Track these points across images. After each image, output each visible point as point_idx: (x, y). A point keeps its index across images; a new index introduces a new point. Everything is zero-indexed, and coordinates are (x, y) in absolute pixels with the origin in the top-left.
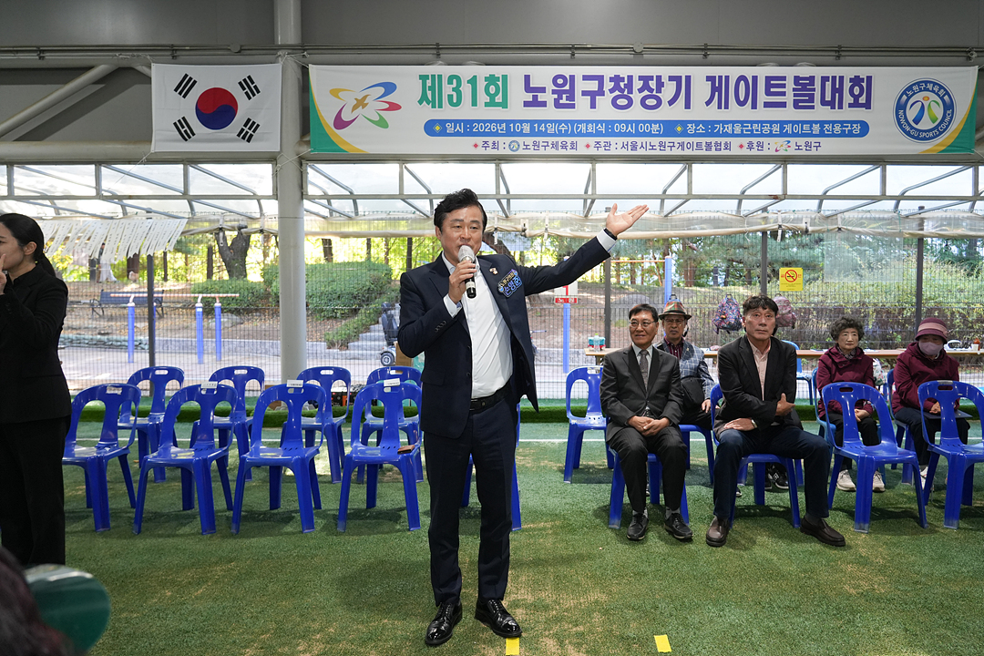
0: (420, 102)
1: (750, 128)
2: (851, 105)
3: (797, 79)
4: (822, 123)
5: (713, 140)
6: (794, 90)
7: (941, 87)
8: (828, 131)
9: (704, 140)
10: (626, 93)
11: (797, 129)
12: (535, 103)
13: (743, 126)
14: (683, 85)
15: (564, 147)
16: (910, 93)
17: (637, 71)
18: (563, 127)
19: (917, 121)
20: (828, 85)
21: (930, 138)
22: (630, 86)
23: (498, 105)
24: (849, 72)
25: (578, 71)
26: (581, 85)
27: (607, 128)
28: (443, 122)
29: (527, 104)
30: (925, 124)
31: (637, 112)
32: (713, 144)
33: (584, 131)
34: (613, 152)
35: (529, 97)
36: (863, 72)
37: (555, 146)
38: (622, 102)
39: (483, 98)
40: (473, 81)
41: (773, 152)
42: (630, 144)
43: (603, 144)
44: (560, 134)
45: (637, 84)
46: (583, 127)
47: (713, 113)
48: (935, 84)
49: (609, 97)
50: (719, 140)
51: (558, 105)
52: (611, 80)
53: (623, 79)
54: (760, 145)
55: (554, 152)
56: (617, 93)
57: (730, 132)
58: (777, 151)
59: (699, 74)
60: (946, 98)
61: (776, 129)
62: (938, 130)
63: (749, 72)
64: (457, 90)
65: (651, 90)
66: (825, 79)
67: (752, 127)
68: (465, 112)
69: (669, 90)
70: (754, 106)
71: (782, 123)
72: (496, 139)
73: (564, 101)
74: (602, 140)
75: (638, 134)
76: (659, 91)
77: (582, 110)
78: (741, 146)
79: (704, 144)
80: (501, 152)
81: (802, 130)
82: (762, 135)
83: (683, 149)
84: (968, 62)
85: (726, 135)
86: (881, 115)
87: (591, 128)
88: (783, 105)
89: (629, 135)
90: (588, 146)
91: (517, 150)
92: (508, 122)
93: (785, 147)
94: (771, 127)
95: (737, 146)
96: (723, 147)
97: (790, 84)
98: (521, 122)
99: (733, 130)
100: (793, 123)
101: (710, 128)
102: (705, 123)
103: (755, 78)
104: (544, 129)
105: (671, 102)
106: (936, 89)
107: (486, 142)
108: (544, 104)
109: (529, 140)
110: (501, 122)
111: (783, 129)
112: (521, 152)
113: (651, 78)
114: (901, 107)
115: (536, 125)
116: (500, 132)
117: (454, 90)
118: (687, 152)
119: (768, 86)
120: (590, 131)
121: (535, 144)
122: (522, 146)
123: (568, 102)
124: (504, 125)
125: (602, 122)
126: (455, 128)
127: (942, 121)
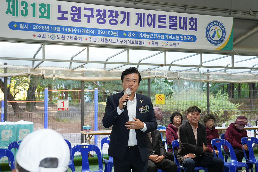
0: (7, 12)
1: (152, 36)
2: (190, 29)
3: (170, 17)
4: (180, 36)
5: (138, 40)
6: (169, 21)
7: (221, 24)
8: (182, 39)
9: (135, 40)
10: (103, 17)
11: (171, 37)
12: (62, 18)
13: (150, 35)
14: (127, 16)
15: (76, 39)
16: (211, 26)
17: (108, 8)
18: (75, 30)
19: (213, 37)
20: (182, 20)
21: (218, 44)
22: (104, 14)
23: (45, 17)
24: (189, 16)
25: (83, 6)
26: (83, 12)
27: (95, 32)
28: (18, 23)
29: (59, 18)
30: (216, 38)
31: (107, 26)
32: (138, 42)
33: (85, 32)
34: (97, 42)
35: (60, 15)
36: (194, 16)
37: (71, 38)
38: (101, 21)
39: (38, 13)
40: (33, 5)
41: (161, 46)
42: (104, 39)
43: (93, 39)
44: (74, 33)
45: (108, 14)
46: (84, 31)
47: (138, 29)
48: (219, 23)
49: (96, 18)
50: (141, 40)
51: (73, 20)
52: (97, 11)
53: (101, 11)
54: (157, 43)
55: (71, 41)
56: (99, 17)
57: (145, 37)
58: (163, 46)
59: (133, 12)
60: (223, 28)
61: (163, 37)
62: (221, 41)
63: (152, 12)
64: (25, 8)
65: (113, 17)
66: (180, 18)
67: (153, 35)
68: (29, 19)
69: (121, 18)
70: (154, 27)
71: (165, 35)
72: (44, 33)
73: (76, 18)
74: (93, 37)
75: (108, 35)
76: (117, 17)
77: (84, 23)
78: (149, 43)
79: (135, 42)
80: (47, 39)
81: (172, 38)
82: (157, 39)
83: (126, 43)
84: (230, 16)
85: (143, 38)
86: (200, 33)
87: (88, 32)
88: (165, 27)
89: (104, 35)
90: (86, 39)
91: (54, 39)
92: (50, 26)
93: (166, 44)
94: (161, 36)
95: (148, 43)
96: (142, 43)
97: (168, 19)
98: (56, 26)
99: (146, 36)
100: (169, 35)
101: (137, 35)
102: (135, 33)
103: (154, 15)
104: (67, 30)
105: (122, 23)
106: (219, 25)
107: (39, 34)
108: (67, 19)
109: (60, 35)
110: (46, 25)
111: (165, 37)
112: (56, 40)
113: (113, 11)
114: (207, 31)
115: (63, 28)
116: (46, 30)
117: (24, 8)
118: (128, 44)
119: (160, 19)
120: (87, 33)
121: (63, 37)
122: (56, 37)
123: (78, 19)
124: (48, 27)
125: (92, 29)
126: (24, 26)
127: (222, 37)
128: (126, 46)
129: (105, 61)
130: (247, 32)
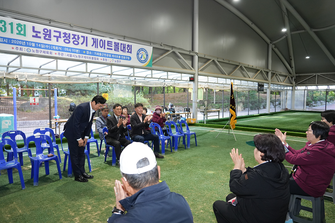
1: (103, 55)
2: (127, 52)
3: (115, 43)
4: (121, 56)
5: (94, 57)
6: (114, 46)
7: (146, 51)
8: (122, 58)
9: (91, 56)
10: (68, 38)
11: (115, 56)
12: (36, 36)
14: (85, 40)
15: (48, 53)
16: (140, 51)
17: (72, 32)
18: (47, 47)
19: (141, 58)
20: (122, 45)
21: (144, 63)
22: (69, 36)
23: (22, 35)
24: (127, 43)
25: (53, 29)
26: (53, 34)
27: (62, 49)
29: (33, 36)
30: (143, 59)
31: (71, 45)
33: (54, 48)
34: (64, 57)
35: (34, 34)
36: (130, 44)
37: (44, 52)
38: (67, 41)
39: (15, 31)
40: (11, 24)
41: (109, 62)
42: (69, 55)
43: (61, 54)
44: (46, 48)
45: (72, 37)
46: (54, 47)
47: (93, 49)
48: (145, 49)
49: (62, 39)
50: (95, 57)
51: (45, 38)
52: (63, 33)
53: (67, 34)
54: (106, 60)
55: (44, 54)
56: (65, 38)
59: (90, 37)
60: (147, 53)
61: (110, 56)
62: (145, 61)
63: (103, 39)
65: (76, 39)
66: (121, 44)
68: (8, 35)
69: (81, 40)
70: (104, 49)
71: (112, 54)
72: (21, 47)
73: (47, 37)
74: (61, 52)
75: (72, 52)
76: (78, 40)
77: (53, 41)
78: (101, 59)
79: (91, 58)
80: (23, 52)
82: (106, 57)
83: (85, 58)
84: (150, 46)
85: (97, 56)
86: (133, 55)
88: (112, 49)
89: (69, 52)
90: (56, 54)
91: (30, 52)
92: (26, 42)
93: (112, 61)
95: (100, 59)
96: (96, 59)
97: (113, 44)
98: (32, 42)
99: (99, 55)
100: (114, 55)
101: (93, 53)
102: (92, 51)
103: (105, 41)
104: (40, 46)
105: (82, 44)
106: (145, 51)
107: (17, 48)
108: (40, 37)
109: (35, 49)
110: (23, 41)
111: (112, 56)
112: (31, 53)
113: (76, 35)
114: (138, 54)
115: (37, 44)
116: (23, 44)
117: (3, 26)
118: (87, 59)
119: (108, 44)
120: (56, 49)
121: (37, 51)
122: (32, 51)
123: (49, 38)
124: (24, 42)
125: (60, 47)
126: (3, 40)
127: (146, 59)
128: (85, 60)
129: (66, 70)
130: (160, 57)
